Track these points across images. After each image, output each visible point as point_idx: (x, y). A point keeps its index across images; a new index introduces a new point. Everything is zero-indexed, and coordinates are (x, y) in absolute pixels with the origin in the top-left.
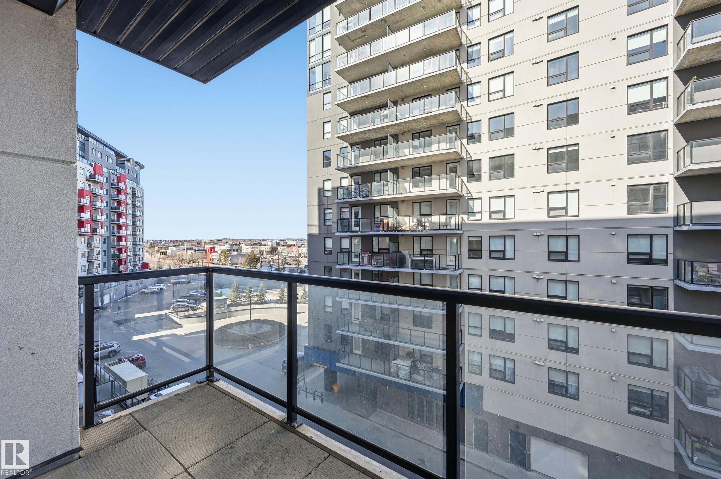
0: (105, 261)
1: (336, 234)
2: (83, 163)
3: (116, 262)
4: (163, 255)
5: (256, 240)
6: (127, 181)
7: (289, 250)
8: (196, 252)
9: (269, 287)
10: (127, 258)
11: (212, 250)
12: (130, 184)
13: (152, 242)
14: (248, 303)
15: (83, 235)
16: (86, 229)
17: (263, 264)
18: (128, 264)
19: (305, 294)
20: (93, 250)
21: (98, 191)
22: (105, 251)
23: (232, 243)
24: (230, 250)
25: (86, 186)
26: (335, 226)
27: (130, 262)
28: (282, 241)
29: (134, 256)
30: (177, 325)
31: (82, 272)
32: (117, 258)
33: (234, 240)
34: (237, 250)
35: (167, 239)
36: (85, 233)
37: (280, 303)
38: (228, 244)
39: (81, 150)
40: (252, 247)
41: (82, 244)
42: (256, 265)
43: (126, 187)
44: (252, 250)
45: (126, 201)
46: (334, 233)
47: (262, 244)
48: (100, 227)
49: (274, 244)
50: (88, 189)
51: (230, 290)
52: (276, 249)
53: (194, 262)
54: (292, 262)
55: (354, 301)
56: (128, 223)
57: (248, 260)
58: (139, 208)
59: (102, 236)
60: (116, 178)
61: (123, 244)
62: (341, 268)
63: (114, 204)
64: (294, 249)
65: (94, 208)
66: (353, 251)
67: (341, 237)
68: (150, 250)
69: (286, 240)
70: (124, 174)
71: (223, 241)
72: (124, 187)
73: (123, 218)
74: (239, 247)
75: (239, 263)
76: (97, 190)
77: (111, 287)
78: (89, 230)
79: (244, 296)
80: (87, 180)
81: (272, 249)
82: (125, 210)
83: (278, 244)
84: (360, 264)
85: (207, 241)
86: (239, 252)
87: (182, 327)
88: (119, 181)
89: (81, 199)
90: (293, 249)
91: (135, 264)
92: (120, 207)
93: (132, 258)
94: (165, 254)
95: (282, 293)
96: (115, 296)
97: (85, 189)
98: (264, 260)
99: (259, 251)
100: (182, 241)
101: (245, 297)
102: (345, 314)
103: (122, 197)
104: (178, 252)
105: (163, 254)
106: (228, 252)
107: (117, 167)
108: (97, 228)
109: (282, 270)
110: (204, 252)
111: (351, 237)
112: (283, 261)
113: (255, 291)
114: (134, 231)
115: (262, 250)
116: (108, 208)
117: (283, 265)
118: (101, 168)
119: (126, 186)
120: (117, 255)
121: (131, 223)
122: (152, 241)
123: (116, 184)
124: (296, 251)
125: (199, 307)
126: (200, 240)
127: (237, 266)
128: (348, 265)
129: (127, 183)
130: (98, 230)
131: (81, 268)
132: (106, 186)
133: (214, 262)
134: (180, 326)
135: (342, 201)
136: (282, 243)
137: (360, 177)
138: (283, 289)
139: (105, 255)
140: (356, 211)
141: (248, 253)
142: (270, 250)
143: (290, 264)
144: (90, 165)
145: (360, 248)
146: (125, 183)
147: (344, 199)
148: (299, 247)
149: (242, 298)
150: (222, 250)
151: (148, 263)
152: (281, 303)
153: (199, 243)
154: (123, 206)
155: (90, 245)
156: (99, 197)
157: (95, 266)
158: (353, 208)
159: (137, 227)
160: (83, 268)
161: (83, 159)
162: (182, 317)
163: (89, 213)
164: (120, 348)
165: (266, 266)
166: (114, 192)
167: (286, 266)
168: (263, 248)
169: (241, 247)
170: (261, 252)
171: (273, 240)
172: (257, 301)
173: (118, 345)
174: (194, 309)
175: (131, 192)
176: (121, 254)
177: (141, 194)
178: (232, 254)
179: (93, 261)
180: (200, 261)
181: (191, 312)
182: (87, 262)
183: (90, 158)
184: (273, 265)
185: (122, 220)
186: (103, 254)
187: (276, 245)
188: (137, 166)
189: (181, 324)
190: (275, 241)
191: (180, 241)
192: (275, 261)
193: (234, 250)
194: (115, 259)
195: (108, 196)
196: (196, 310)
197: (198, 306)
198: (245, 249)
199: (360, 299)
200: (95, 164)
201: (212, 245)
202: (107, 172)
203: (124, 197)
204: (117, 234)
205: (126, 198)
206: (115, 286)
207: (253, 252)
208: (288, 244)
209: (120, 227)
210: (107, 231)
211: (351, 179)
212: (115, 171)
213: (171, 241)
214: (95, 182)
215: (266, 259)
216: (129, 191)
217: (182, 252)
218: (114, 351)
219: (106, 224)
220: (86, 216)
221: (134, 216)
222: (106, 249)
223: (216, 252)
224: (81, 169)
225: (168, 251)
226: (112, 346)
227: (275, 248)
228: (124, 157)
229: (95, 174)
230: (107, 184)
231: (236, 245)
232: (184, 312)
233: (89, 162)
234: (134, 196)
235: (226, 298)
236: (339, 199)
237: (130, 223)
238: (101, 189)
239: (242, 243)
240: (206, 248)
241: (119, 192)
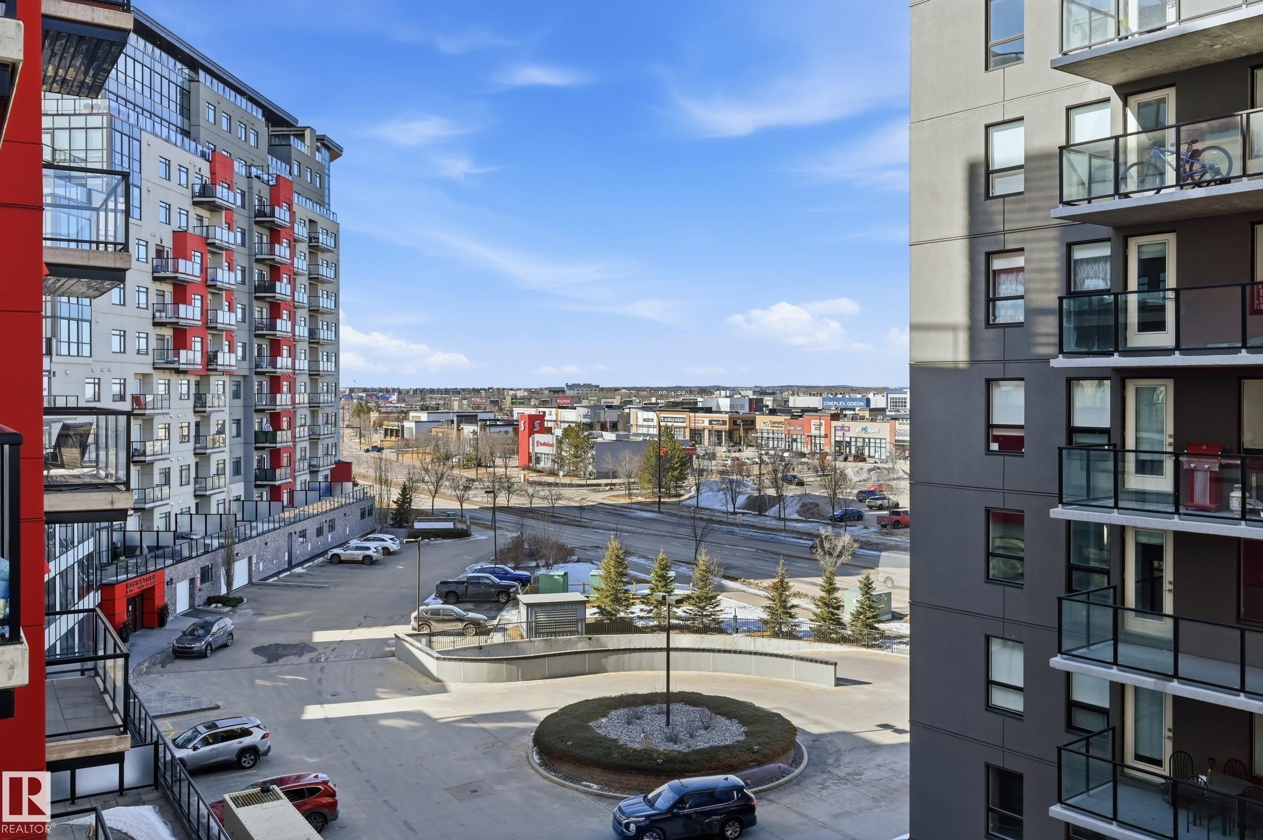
0: (239, 452)
1: (1054, 363)
2: (185, 150)
3: (266, 455)
4: (393, 438)
5: (676, 389)
6: (296, 201)
7: (796, 428)
8: (488, 429)
9: (728, 567)
10: (295, 446)
11: (537, 424)
12: (303, 207)
13: (364, 395)
14: (656, 623)
15: (185, 372)
16: (190, 353)
17: (703, 479)
18: (297, 464)
19: (870, 607)
20: (209, 417)
21: (223, 236)
22: (238, 422)
23: (599, 400)
24: (590, 426)
25: (194, 222)
26: (1048, 326)
27: (303, 459)
28: (770, 394)
29: (314, 439)
30: (432, 684)
31: (181, 485)
32: (267, 445)
33: (602, 389)
34: (614, 427)
35: (403, 386)
36: (190, 367)
37: (769, 636)
38: (585, 403)
39: (182, 114)
40: (663, 415)
41: (181, 399)
42: (680, 483)
43: (292, 221)
44: (667, 427)
45: (292, 264)
46: (1046, 359)
47: (700, 405)
48: (226, 349)
49: (742, 407)
50: (198, 231)
51: (594, 572)
52: (750, 424)
53: (479, 465)
54: (809, 477)
55: (1130, 679)
56: (297, 333)
57: (653, 460)
58: (327, 287)
59: (230, 374)
60: (266, 193)
61: (283, 399)
62: (1069, 522)
63: (261, 274)
64: (816, 426)
65: (210, 286)
66: (1130, 444)
67: (1072, 379)
68: (356, 422)
69: (783, 389)
70: (287, 177)
71: (569, 393)
72: (288, 219)
73: (285, 317)
74: (620, 416)
75: (621, 471)
76: (218, 230)
77: (251, 537)
78: (198, 355)
79: (644, 597)
80: (195, 204)
81: (735, 423)
82: (289, 293)
83: (756, 405)
84: (1177, 504)
85: (520, 394)
86: (621, 433)
87: (444, 690)
88: (275, 201)
89: (180, 260)
90: (813, 428)
91: (314, 466)
92: (278, 284)
93: (307, 444)
94: (397, 436)
95: (781, 595)
96: (261, 564)
97: (191, 231)
98: (705, 464)
99: (688, 430)
100: (447, 391)
101: (645, 600)
102: (1091, 734)
103: (282, 251)
104: (434, 430)
105: (391, 435)
106: (586, 433)
107: (270, 157)
108: (217, 352)
109: (774, 506)
110: (510, 429)
111: (1121, 377)
112: (775, 471)
113: (684, 579)
114: (314, 361)
115: (699, 426)
116: (245, 288)
117: (776, 484)
118: (228, 163)
119: (293, 214)
120: (269, 437)
121: (306, 334)
122: (365, 390)
123: (268, 210)
124: (823, 433)
125: (495, 622)
126: (498, 389)
127: (614, 481)
128: (1116, 506)
129: (295, 208)
130: (220, 355)
131: (179, 473)
132: (241, 220)
133: (542, 465)
134: (440, 687)
135: (1084, 208)
136: (768, 401)
137: (1170, 94)
138: (782, 581)
139: (238, 435)
140: (1150, 253)
141: (652, 436)
142: (727, 427)
143: (801, 484)
144: (203, 155)
145: (1170, 428)
146: (290, 208)
147: (1089, 201)
148: (835, 417)
149: (633, 604)
150: (566, 425)
151: (350, 464)
152: (777, 635)
153: (496, 397)
154: (285, 281)
155: (200, 401)
156: (224, 253)
157: (213, 471)
158: (1134, 244)
159: (320, 348)
160: (184, 473)
161: (186, 140)
162: (446, 656)
163: (198, 303)
164: (269, 742)
165: (715, 488)
166: (262, 238)
167: (791, 491)
168: (703, 421)
169: (629, 414)
170: (696, 434)
171: (734, 390)
172: (688, 620)
173: (262, 733)
174: (482, 630)
175: (305, 235)
176: (279, 433)
177: (333, 241)
178: (600, 440)
179: (208, 451)
180: (499, 461)
181: (472, 641)
182: (195, 454)
183: (203, 135)
184: (739, 483)
185: (283, 326)
186: (234, 433)
187: (747, 410)
188: (323, 150)
189: (441, 677)
190: (743, 393)
191: (439, 391)
192: (747, 469)
193: (603, 427)
194: (263, 448)
195: (244, 250)
196: (487, 632)
197: (494, 618)
198: (640, 422)
199: (1176, 676)
200: (214, 151)
201: (535, 406)
202: (244, 174)
203: (288, 250)
204: (270, 369)
205: (292, 255)
206: (263, 533)
207: (666, 432)
208: (791, 404)
209: (275, 348)
210: (244, 358)
211: (1125, 104)
212: (265, 169)
213: (415, 391)
214: (214, 208)
215: (714, 462)
216: (301, 231)
217: (445, 429)
218: (253, 750)
219: (242, 336)
220: (191, 313)
221: (314, 312)
222: (239, 415)
223: (549, 431)
224: (180, 170)
225: (407, 424)
226: (246, 733)
227: (745, 422)
228: (288, 124)
229: (214, 183)
230: (245, 212)
231: (609, 407)
232: (451, 638)
233: (200, 148)
234: (314, 248)
235: (583, 598)
236: (1069, 203)
237: (302, 334)
238: (229, 229)
239: (631, 402)
240: (515, 417)
241: (275, 233)
